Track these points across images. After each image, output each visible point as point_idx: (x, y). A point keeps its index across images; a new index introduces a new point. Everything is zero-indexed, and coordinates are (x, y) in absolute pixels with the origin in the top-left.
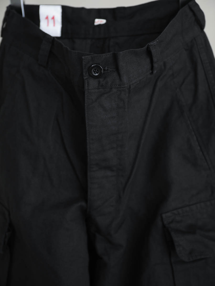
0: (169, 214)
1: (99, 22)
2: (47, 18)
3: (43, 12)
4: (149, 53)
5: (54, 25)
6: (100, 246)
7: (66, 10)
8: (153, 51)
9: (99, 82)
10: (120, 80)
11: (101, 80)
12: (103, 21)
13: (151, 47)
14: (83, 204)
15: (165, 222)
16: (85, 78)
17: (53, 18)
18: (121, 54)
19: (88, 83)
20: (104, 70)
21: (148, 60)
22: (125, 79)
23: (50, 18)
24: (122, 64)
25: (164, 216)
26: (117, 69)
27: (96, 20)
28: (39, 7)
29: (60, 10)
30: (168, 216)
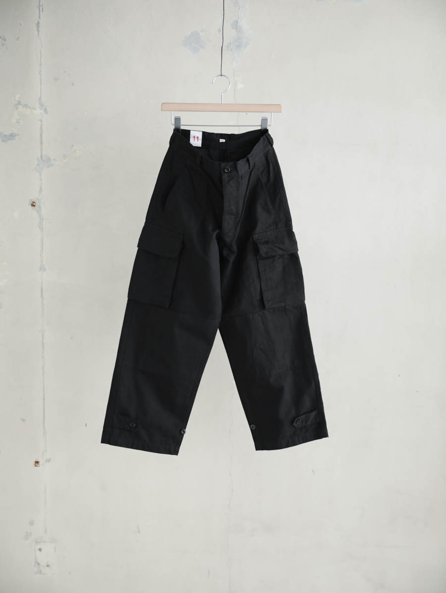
0: (256, 236)
1: (222, 141)
2: (194, 137)
4: (248, 160)
5: (198, 141)
6: (225, 253)
7: (204, 133)
8: (250, 159)
9: (228, 175)
10: (238, 173)
12: (224, 141)
13: (248, 158)
14: (219, 231)
15: (255, 240)
16: (222, 173)
17: (198, 137)
18: (238, 162)
19: (224, 175)
20: (231, 169)
21: (247, 164)
23: (196, 137)
24: (238, 166)
25: (254, 236)
26: (237, 169)
27: (220, 140)
28: (190, 131)
29: (201, 133)
30: (256, 237)
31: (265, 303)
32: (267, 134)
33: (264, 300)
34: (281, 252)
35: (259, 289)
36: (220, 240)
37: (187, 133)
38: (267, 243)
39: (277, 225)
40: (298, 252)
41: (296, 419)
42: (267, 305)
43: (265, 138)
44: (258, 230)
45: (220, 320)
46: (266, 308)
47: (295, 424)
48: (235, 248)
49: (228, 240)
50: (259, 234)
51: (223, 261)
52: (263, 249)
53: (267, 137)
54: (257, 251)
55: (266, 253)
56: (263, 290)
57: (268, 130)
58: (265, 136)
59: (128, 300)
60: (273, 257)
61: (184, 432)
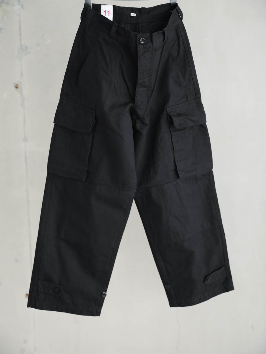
0: (169, 108)
1: (133, 15)
2: (105, 11)
3: (103, 8)
4: (164, 33)
5: (109, 16)
6: (138, 125)
7: (115, 7)
8: (166, 32)
9: (144, 46)
10: (153, 45)
11: (145, 45)
12: (135, 15)
13: (165, 31)
14: (132, 104)
15: (168, 112)
16: (137, 44)
17: (109, 12)
18: (154, 34)
19: (139, 47)
20: (146, 41)
21: (162, 36)
22: (154, 44)
23: (107, 12)
24: (154, 38)
25: (167, 109)
26: (152, 40)
27: (131, 14)
28: (101, 5)
29: (112, 7)
30: (169, 110)
31: (179, 173)
32: (177, 8)
33: (178, 170)
34: (192, 124)
35: (173, 160)
36: (133, 113)
37: (98, 7)
38: (179, 115)
39: (187, 98)
40: (206, 123)
41: (208, 277)
42: (181, 175)
43: (176, 11)
44: (170, 103)
45: (135, 191)
46: (180, 178)
47: (206, 282)
48: (147, 121)
49: (140, 112)
50: (172, 107)
51: (136, 133)
52: (177, 121)
53: (177, 11)
54: (171, 122)
55: (180, 125)
56: (176, 161)
57: (177, 4)
58: (175, 9)
59: (48, 173)
60: (185, 128)
61: (106, 295)
